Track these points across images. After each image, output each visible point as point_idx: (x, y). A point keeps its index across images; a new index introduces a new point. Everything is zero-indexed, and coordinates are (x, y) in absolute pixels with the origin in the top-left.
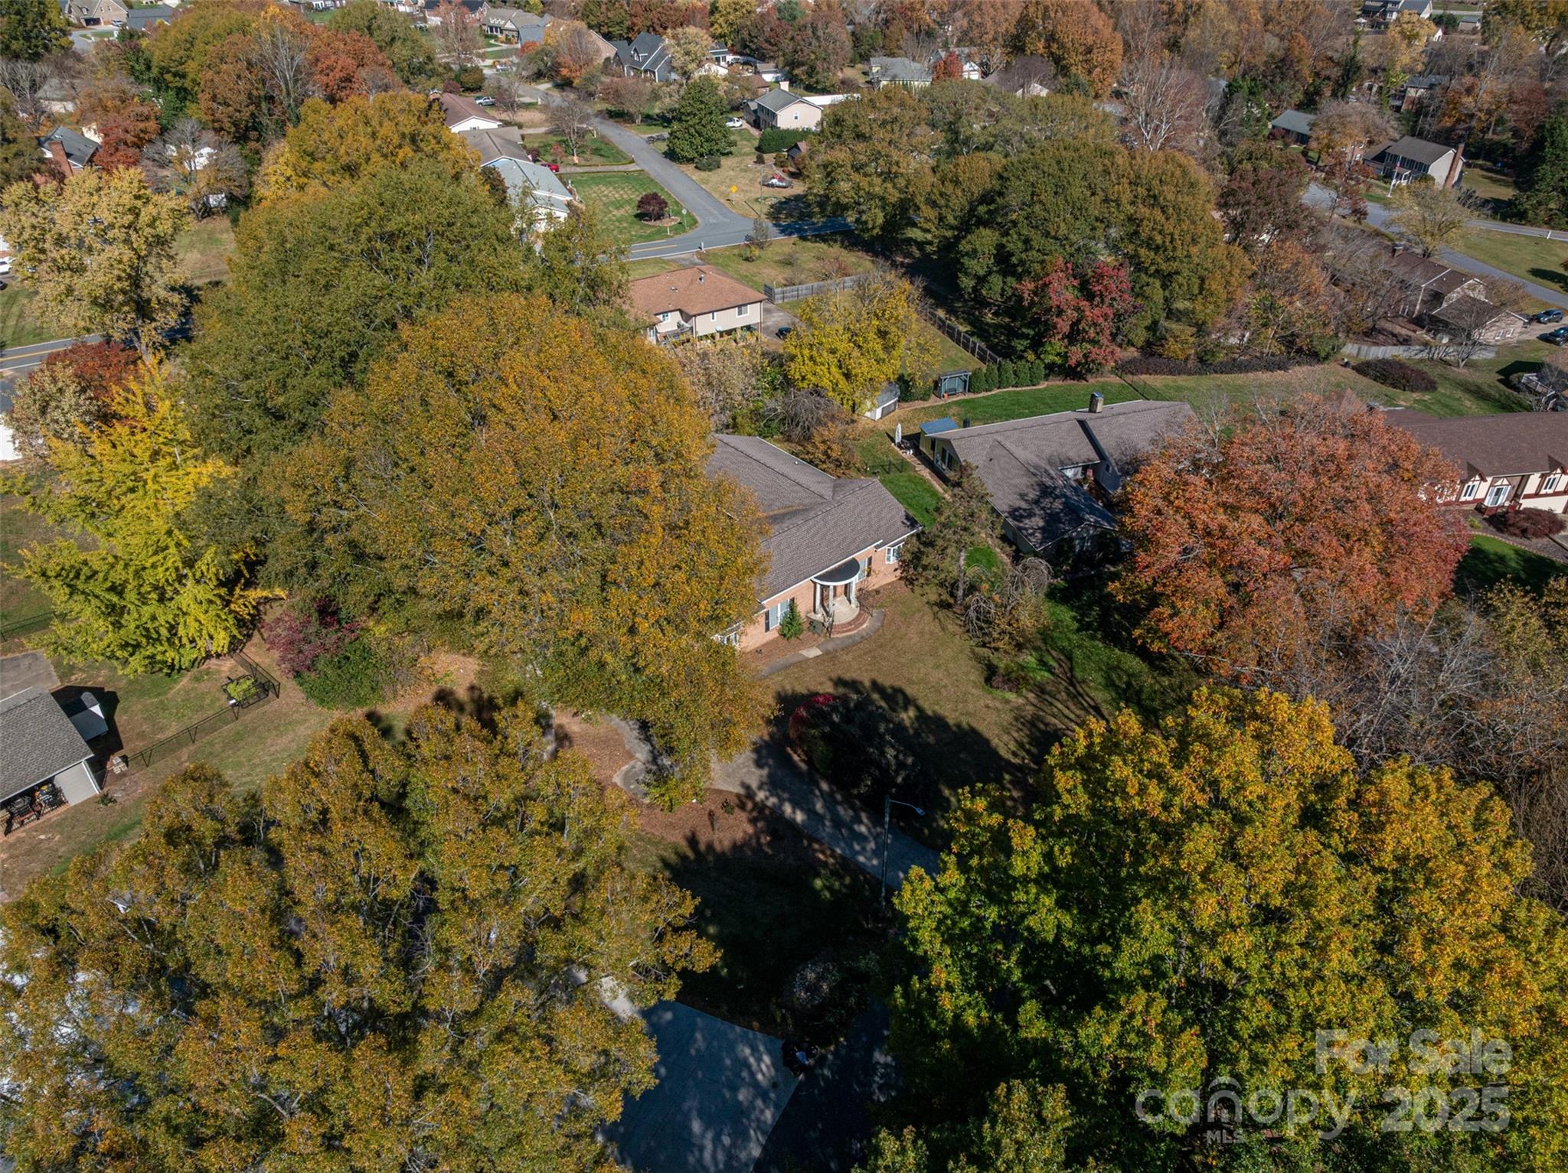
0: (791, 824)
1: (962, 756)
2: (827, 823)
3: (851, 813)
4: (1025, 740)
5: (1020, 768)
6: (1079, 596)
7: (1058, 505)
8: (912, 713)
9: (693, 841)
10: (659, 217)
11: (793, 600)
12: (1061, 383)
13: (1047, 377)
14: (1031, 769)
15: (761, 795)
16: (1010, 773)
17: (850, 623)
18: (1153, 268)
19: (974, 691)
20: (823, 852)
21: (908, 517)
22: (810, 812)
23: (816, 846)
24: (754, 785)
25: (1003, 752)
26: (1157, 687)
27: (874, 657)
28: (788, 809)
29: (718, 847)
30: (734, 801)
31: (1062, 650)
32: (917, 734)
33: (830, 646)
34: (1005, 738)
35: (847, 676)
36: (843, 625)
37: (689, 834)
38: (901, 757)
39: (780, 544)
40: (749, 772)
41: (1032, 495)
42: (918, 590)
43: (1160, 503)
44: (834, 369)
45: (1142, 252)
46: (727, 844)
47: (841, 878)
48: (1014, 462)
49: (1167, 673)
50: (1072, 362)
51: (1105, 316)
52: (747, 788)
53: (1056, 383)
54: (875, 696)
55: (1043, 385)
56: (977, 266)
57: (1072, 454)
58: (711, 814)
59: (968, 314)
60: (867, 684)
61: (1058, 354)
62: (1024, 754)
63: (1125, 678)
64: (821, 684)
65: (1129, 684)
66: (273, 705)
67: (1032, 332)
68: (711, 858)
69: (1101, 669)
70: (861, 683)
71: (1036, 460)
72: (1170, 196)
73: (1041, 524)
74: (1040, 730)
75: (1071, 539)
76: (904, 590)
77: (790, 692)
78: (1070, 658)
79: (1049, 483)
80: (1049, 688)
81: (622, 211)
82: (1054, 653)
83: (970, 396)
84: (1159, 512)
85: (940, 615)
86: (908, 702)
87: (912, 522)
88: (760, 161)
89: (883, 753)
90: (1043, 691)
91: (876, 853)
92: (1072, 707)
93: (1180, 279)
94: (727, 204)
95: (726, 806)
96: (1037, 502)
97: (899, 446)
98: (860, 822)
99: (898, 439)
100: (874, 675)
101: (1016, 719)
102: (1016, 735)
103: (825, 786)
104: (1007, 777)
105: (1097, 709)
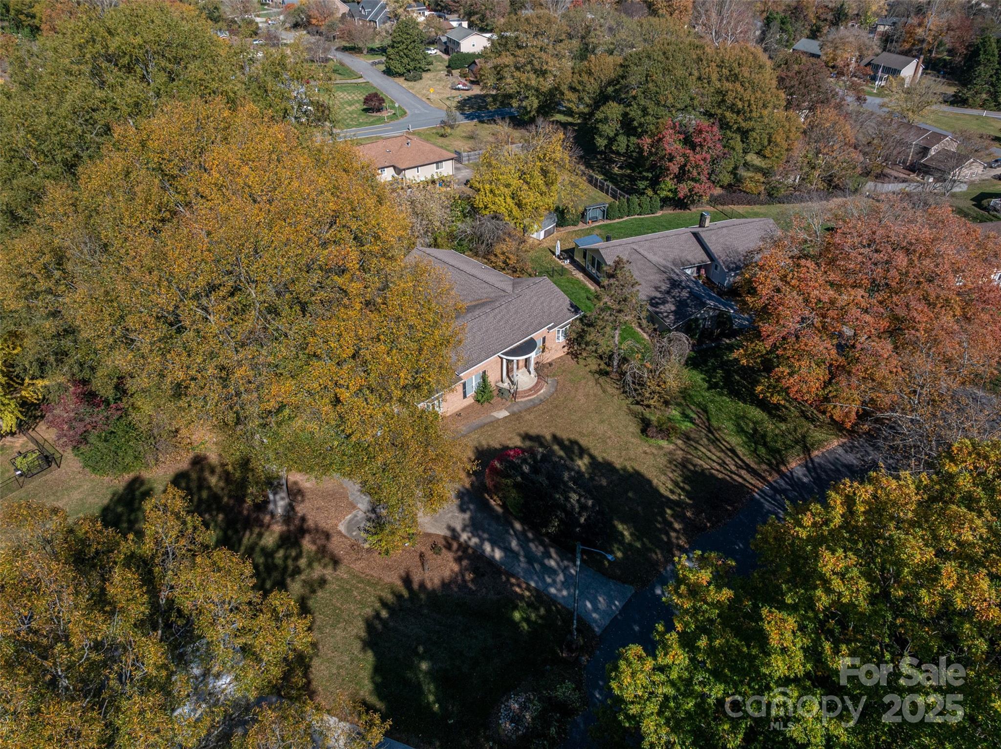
0: (491, 561)
1: (630, 494)
2: (522, 559)
3: (541, 548)
4: (679, 479)
5: (678, 503)
6: (705, 362)
7: (685, 294)
8: (586, 460)
9: (407, 580)
10: (379, 110)
11: (484, 372)
12: (672, 212)
13: (662, 207)
14: (688, 504)
15: (464, 536)
16: (671, 508)
17: (530, 390)
18: (735, 126)
19: (633, 440)
20: (519, 586)
21: (572, 305)
22: (507, 549)
23: (513, 580)
24: (458, 528)
25: (662, 490)
26: (777, 431)
27: (551, 416)
28: (487, 547)
29: (429, 585)
30: (441, 543)
31: (699, 405)
32: (592, 479)
33: (515, 409)
34: (663, 478)
35: (533, 432)
36: (525, 391)
37: (403, 574)
38: (583, 500)
39: (472, 328)
40: (453, 517)
41: (664, 287)
42: (582, 362)
43: (779, 283)
44: (509, 200)
45: (728, 114)
46: (437, 582)
47: (537, 609)
48: (648, 264)
49: (783, 419)
50: (681, 195)
51: (704, 160)
52: (453, 530)
53: (668, 212)
54: (556, 447)
55: (659, 214)
56: (609, 129)
57: (689, 258)
58: (422, 556)
59: (602, 168)
60: (549, 437)
61: (670, 190)
62: (680, 491)
63: (751, 425)
64: (510, 439)
65: (755, 430)
66: (54, 474)
67: (650, 175)
68: (423, 596)
69: (731, 419)
70: (544, 437)
71: (664, 262)
72: (746, 74)
73: (673, 308)
74: (689, 470)
75: (697, 319)
76: (571, 362)
77: (486, 446)
78: (706, 411)
79: (676, 278)
80: (692, 435)
81: (353, 107)
82: (693, 407)
83: (609, 222)
84: (778, 290)
85: (601, 380)
86: (583, 451)
87: (576, 309)
88: (449, 73)
89: (567, 499)
90: (688, 438)
91: (565, 584)
92: (713, 450)
93: (754, 134)
94: (427, 101)
95: (434, 547)
96: (668, 292)
97: (559, 258)
98: (550, 557)
99: (558, 253)
100: (553, 430)
101: (670, 462)
102: (671, 475)
103: (518, 526)
104: (669, 511)
105: (733, 451)
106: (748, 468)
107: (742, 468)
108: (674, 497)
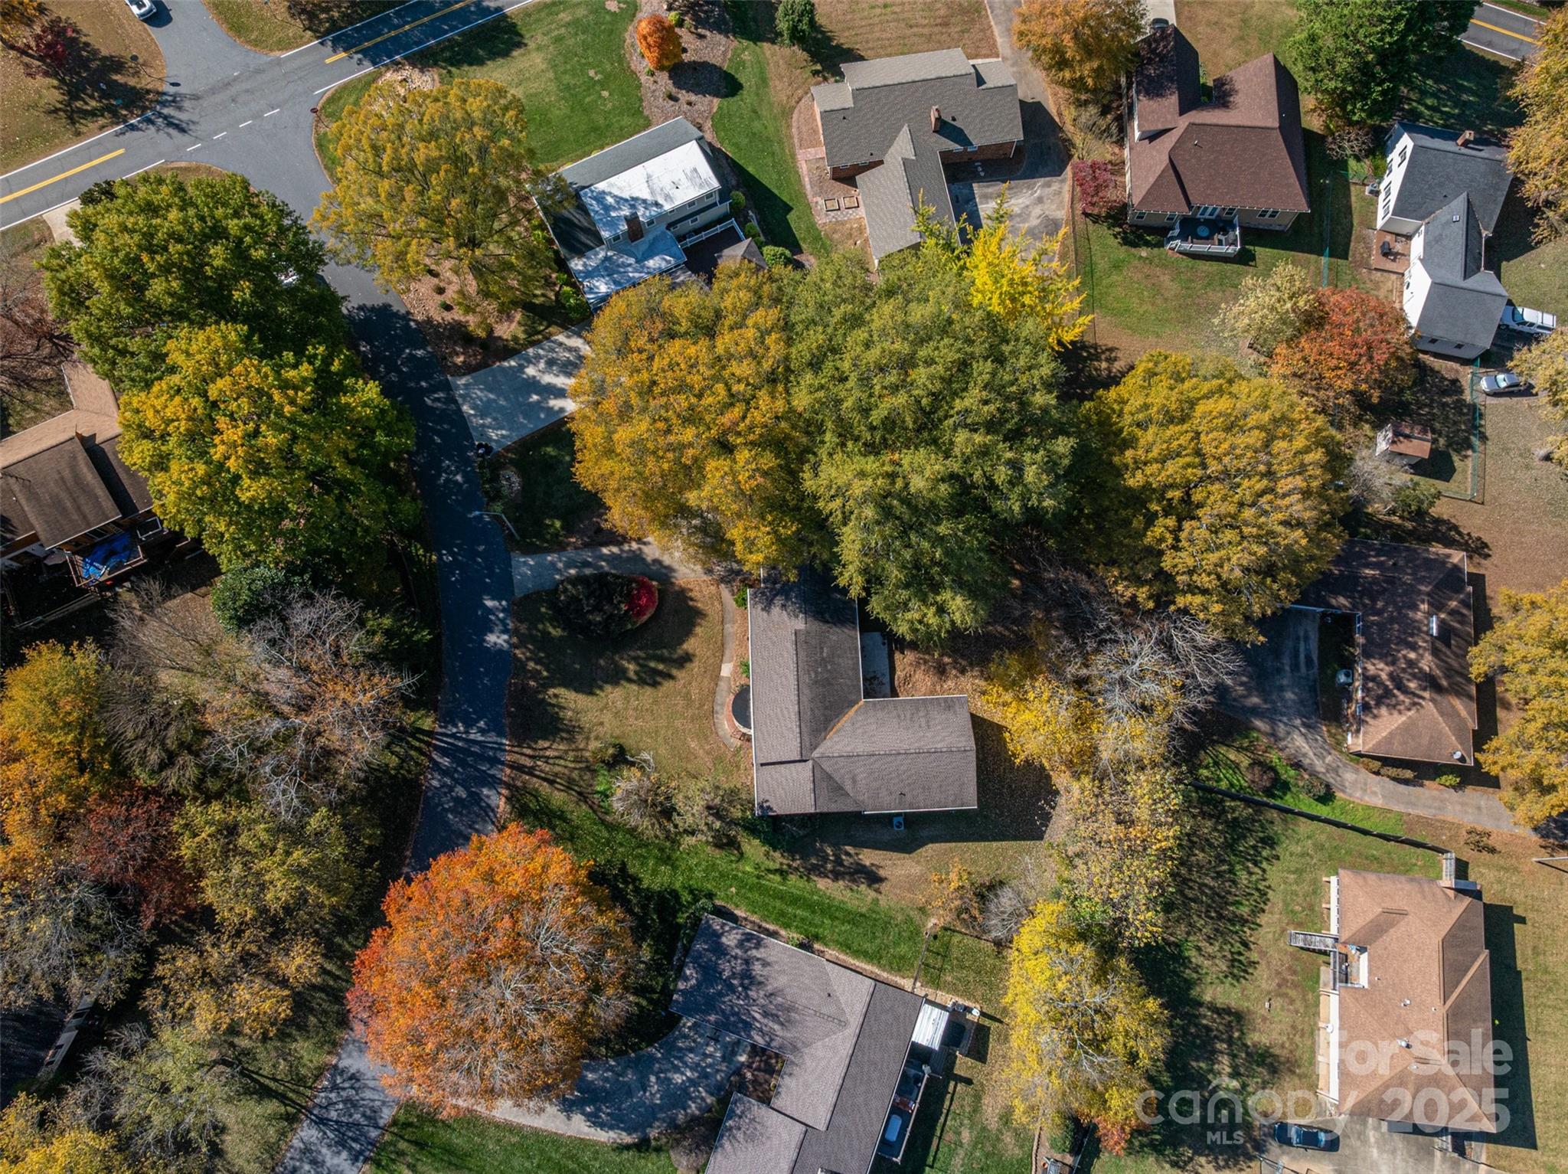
0: (606, 544)
4: (561, 713)
5: (544, 687)
14: (540, 692)
15: (635, 546)
22: (603, 557)
23: (580, 542)
24: (644, 548)
47: (552, 536)
54: (661, 666)
60: (675, 672)
64: (694, 646)
73: (724, 940)
74: (563, 730)
77: (701, 621)
104: (545, 674)
105: (551, 782)
106: (530, 771)
107: (533, 768)
108: (551, 691)
